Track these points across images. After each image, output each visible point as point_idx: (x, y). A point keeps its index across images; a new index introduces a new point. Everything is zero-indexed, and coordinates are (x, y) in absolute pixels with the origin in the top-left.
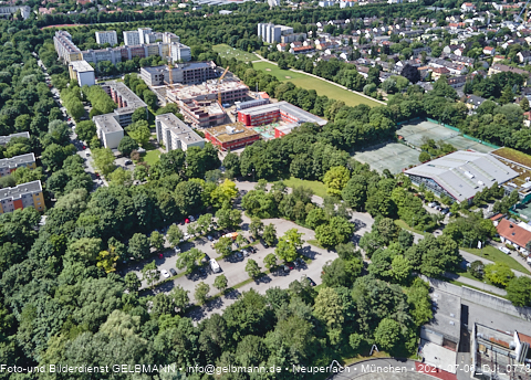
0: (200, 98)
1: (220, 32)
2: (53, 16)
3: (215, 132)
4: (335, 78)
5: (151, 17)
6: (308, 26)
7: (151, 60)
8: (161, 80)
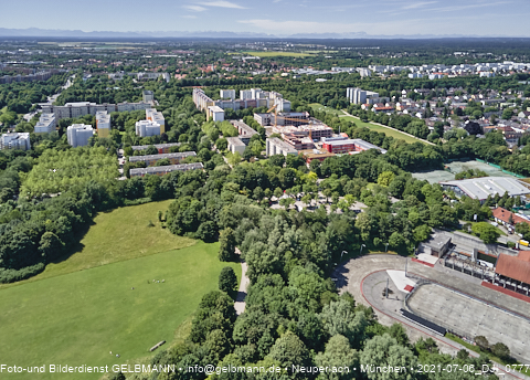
0: (296, 133)
1: (314, 93)
3: (305, 153)
4: (405, 129)
5: (260, 82)
6: (392, 93)
7: (261, 109)
8: (268, 122)
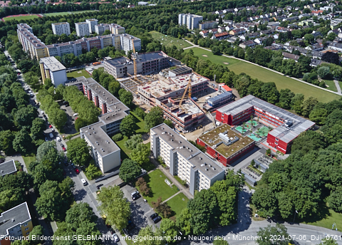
2: (11, 8)
4: (270, 64)
7: (108, 51)
8: (124, 72)
